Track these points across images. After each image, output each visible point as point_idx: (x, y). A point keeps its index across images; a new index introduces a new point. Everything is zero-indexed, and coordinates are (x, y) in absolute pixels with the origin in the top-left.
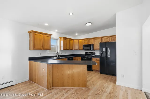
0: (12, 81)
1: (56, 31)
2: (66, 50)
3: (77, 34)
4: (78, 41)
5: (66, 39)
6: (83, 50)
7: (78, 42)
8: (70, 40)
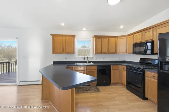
0: (39, 81)
1: (84, 29)
2: (101, 54)
3: (122, 27)
4: (126, 37)
5: (105, 38)
6: (132, 54)
7: (125, 39)
8: (109, 38)
